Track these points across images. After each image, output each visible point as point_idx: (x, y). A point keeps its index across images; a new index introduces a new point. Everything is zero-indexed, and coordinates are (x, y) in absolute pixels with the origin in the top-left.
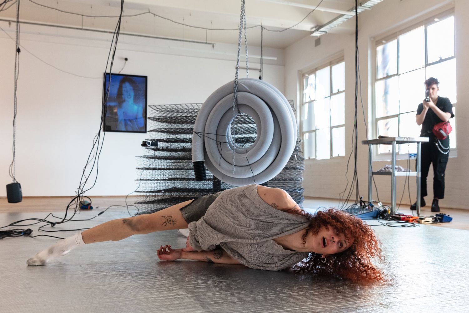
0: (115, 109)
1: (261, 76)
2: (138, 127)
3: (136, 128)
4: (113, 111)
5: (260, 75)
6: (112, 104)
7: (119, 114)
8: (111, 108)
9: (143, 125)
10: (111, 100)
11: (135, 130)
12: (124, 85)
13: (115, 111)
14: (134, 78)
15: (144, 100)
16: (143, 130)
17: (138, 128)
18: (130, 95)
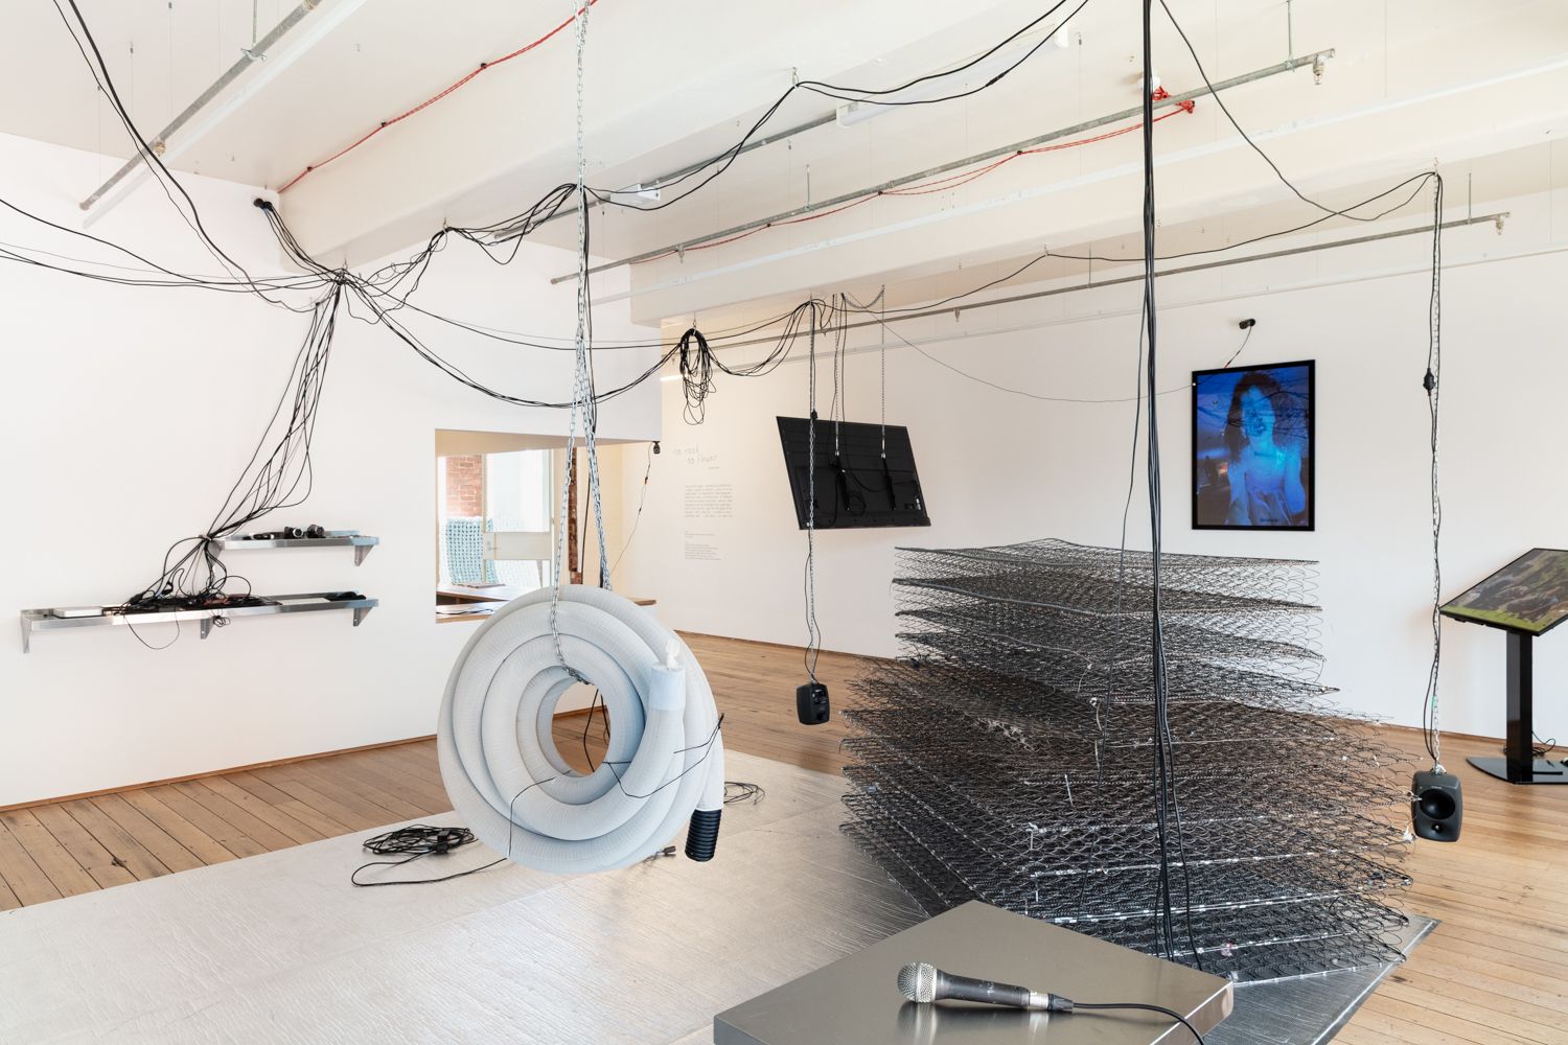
0: (1220, 468)
1: (1434, 371)
2: (1287, 513)
3: (1281, 517)
4: (1216, 473)
5: (1429, 369)
6: (1214, 454)
7: (1232, 479)
8: (1212, 465)
9: (1303, 506)
10: (1213, 443)
11: (1278, 524)
12: (1245, 398)
13: (1222, 471)
14: (1273, 371)
15: (1306, 433)
16: (1304, 523)
17: (1288, 516)
18: (1261, 424)
